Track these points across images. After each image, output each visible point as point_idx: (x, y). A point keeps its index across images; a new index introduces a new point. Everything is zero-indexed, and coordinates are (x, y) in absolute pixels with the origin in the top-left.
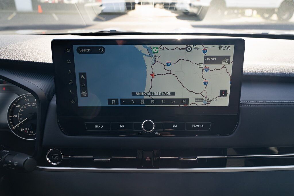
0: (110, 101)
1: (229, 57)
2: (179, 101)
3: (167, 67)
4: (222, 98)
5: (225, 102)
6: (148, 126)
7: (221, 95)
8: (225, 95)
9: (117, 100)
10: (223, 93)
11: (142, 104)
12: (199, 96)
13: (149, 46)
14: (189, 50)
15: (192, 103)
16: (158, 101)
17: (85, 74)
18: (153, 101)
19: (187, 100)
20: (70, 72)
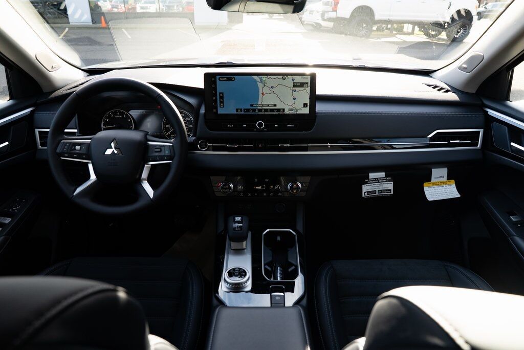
0: (237, 110)
1: (307, 83)
2: (279, 110)
3: (271, 89)
4: (305, 108)
5: (306, 111)
6: (260, 125)
7: (304, 107)
8: (307, 107)
9: (241, 110)
10: (305, 105)
11: (257, 112)
12: (291, 107)
13: (260, 76)
14: (284, 79)
15: (287, 112)
16: (266, 110)
17: (222, 93)
18: (263, 110)
19: (284, 110)
20: (214, 92)
